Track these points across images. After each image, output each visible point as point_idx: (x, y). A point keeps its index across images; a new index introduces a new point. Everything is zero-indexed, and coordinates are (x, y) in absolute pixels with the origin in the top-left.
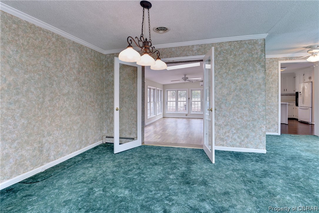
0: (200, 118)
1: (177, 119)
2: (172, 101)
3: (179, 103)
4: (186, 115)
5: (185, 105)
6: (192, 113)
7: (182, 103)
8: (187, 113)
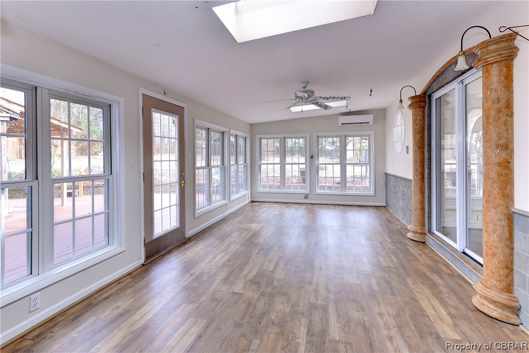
0: (339, 205)
1: (283, 206)
2: (272, 162)
3: (288, 167)
4: (306, 197)
5: (303, 173)
6: (319, 191)
7: (295, 167)
8: (307, 191)
